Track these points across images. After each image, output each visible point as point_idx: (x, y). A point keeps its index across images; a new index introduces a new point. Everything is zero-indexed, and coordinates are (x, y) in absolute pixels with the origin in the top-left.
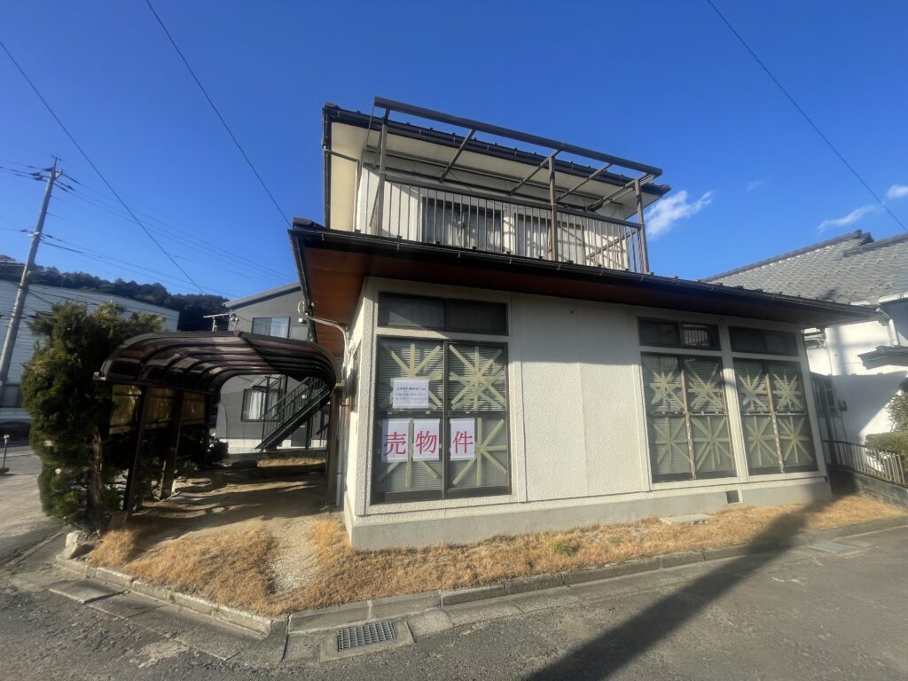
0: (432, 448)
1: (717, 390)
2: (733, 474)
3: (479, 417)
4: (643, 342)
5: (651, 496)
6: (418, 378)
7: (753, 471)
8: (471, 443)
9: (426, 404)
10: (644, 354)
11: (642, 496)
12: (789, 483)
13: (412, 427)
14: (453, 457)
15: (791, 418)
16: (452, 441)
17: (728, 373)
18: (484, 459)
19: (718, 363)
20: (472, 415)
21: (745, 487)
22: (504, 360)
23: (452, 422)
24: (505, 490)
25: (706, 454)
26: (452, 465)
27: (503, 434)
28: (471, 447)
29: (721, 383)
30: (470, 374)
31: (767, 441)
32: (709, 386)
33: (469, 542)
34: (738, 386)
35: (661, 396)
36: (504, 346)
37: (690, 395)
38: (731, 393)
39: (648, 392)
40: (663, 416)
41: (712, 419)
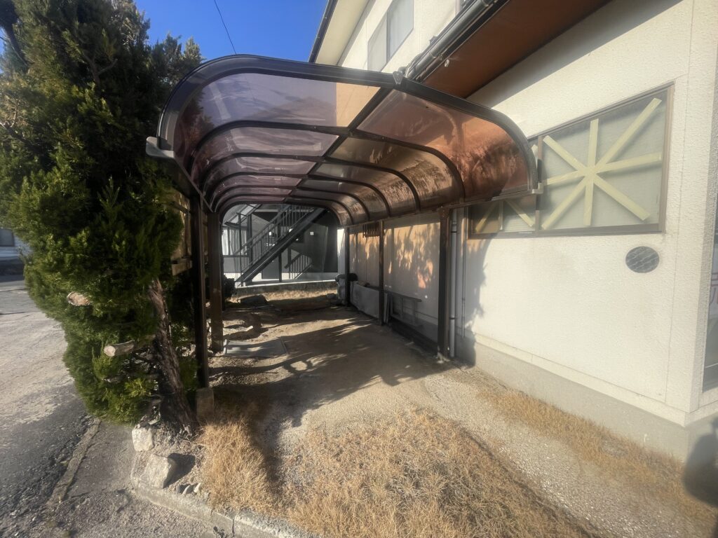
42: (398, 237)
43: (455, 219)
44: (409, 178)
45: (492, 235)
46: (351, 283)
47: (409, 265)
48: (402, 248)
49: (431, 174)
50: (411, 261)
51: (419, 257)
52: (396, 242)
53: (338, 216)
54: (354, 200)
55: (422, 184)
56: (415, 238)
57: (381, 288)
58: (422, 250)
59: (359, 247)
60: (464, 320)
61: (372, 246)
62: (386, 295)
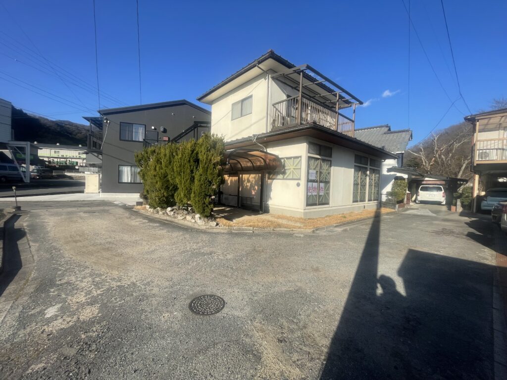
0: (316, 191)
2: (365, 201)
4: (355, 162)
5: (352, 206)
7: (369, 200)
9: (315, 179)
10: (355, 166)
11: (350, 206)
12: (373, 204)
13: (312, 184)
14: (320, 194)
15: (376, 186)
16: (320, 190)
17: (368, 172)
18: (325, 195)
19: (366, 169)
20: (324, 182)
21: (367, 204)
22: (331, 166)
23: (320, 184)
24: (328, 204)
25: (362, 195)
26: (320, 196)
27: (329, 188)
28: (323, 191)
29: (366, 175)
30: (324, 169)
31: (372, 193)
32: (364, 176)
33: (323, 217)
34: (369, 176)
35: (356, 178)
36: (331, 161)
37: (361, 179)
38: (368, 178)
39: (354, 177)
40: (356, 184)
41: (364, 186)
42: (245, 178)
43: (265, 174)
44: (252, 161)
45: (274, 179)
48: (246, 182)
50: (249, 186)
51: (252, 185)
52: (244, 180)
55: (255, 162)
56: (251, 178)
57: (238, 196)
58: (253, 182)
60: (267, 202)
62: (240, 198)
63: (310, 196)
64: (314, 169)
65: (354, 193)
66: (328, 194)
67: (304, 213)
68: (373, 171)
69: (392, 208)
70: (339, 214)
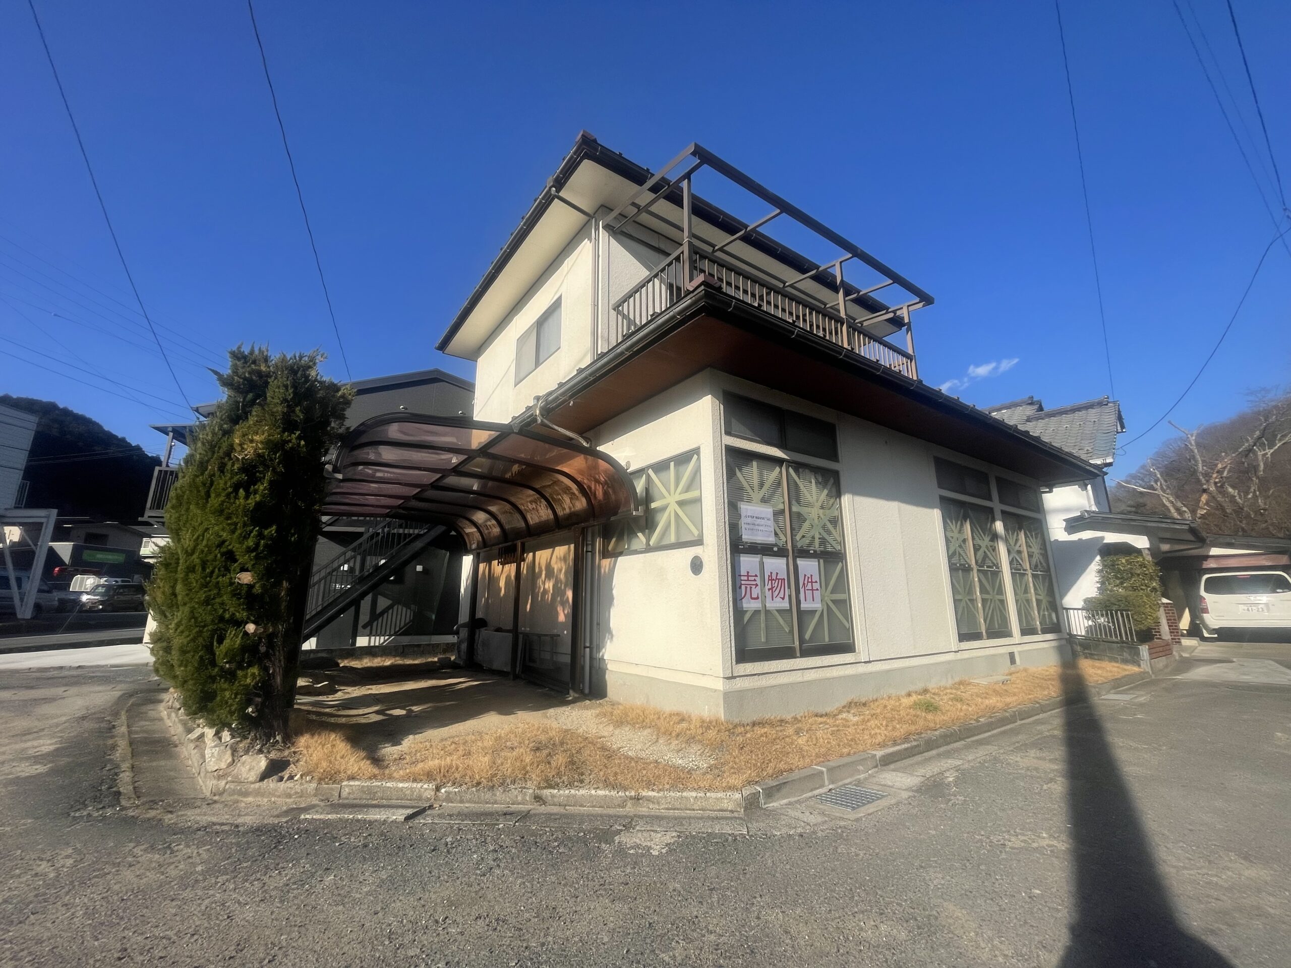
0: (781, 595)
1: (992, 543)
2: (1009, 634)
3: (821, 558)
4: (940, 486)
5: (959, 656)
6: (763, 504)
7: (1024, 632)
8: (817, 590)
9: (771, 539)
10: (942, 498)
11: (952, 657)
12: (1045, 645)
13: (762, 564)
14: (804, 606)
15: (1040, 577)
16: (801, 586)
17: (999, 526)
18: (829, 609)
19: (989, 515)
20: (815, 555)
21: (1019, 648)
22: (838, 493)
23: (800, 562)
24: (847, 647)
25: (991, 611)
26: (803, 616)
27: (843, 579)
28: (817, 594)
29: (995, 537)
30: (809, 505)
31: (1028, 601)
32: (987, 539)
33: (828, 709)
34: (1006, 541)
35: (954, 546)
36: (836, 475)
37: (977, 549)
38: (1002, 548)
39: (948, 541)
40: (958, 569)
41: (991, 574)
42: (539, 564)
43: (589, 538)
44: (547, 495)
45: (621, 554)
46: (477, 631)
47: (549, 597)
48: (543, 576)
49: (565, 493)
50: (551, 591)
51: (559, 585)
52: (537, 570)
53: (466, 537)
54: (487, 516)
55: (559, 502)
56: (556, 563)
57: (515, 631)
58: (562, 576)
59: (492, 580)
60: (599, 649)
61: (508, 578)
62: (521, 636)
63: (757, 612)
64: (764, 501)
65: (956, 601)
66: (844, 605)
67: (727, 695)
68: (1016, 522)
69: (1125, 661)
70: (909, 695)
